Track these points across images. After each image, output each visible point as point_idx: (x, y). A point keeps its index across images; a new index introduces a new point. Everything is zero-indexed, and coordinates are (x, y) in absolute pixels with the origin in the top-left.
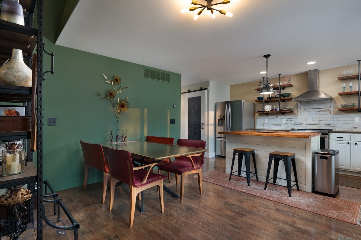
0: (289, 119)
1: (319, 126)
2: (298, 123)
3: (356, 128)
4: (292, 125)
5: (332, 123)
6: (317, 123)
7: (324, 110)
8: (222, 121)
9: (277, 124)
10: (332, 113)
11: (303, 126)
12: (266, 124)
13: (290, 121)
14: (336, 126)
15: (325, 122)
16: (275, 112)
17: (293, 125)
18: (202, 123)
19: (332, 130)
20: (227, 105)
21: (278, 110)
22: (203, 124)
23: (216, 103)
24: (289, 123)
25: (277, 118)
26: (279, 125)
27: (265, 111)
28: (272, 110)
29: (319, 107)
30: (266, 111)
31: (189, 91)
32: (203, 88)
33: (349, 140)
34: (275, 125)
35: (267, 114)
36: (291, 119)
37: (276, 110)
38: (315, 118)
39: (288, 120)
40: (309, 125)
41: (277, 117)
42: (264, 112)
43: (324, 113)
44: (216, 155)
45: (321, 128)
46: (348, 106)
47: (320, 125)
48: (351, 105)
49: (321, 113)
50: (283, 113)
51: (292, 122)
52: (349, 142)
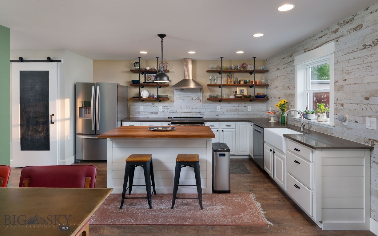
0: (165, 106)
1: (191, 113)
2: (174, 111)
3: (217, 115)
4: (168, 113)
5: (201, 111)
6: (190, 111)
7: (195, 98)
8: (85, 111)
9: (153, 112)
10: (201, 102)
11: (178, 114)
12: (141, 112)
13: (166, 109)
14: (204, 114)
15: (196, 110)
16: (153, 99)
17: (170, 113)
18: (50, 114)
19: (202, 118)
20: (93, 87)
21: (156, 97)
22: (53, 115)
23: (75, 83)
24: (166, 111)
25: (154, 106)
26: (156, 113)
27: (141, 97)
28: (149, 97)
29: (192, 95)
30: (143, 97)
31: (21, 60)
32: (52, 58)
33: (218, 128)
34: (152, 113)
35: (143, 100)
36: (167, 106)
37: (153, 97)
38: (189, 106)
39: (165, 108)
40: (183, 113)
41: (153, 104)
42: (141, 99)
43: (196, 101)
44: (75, 160)
45: (194, 116)
46: (214, 96)
47: (193, 113)
48: (216, 96)
49: (193, 101)
50: (160, 99)
51: (168, 110)
52: (218, 129)
